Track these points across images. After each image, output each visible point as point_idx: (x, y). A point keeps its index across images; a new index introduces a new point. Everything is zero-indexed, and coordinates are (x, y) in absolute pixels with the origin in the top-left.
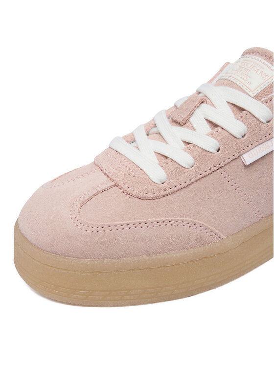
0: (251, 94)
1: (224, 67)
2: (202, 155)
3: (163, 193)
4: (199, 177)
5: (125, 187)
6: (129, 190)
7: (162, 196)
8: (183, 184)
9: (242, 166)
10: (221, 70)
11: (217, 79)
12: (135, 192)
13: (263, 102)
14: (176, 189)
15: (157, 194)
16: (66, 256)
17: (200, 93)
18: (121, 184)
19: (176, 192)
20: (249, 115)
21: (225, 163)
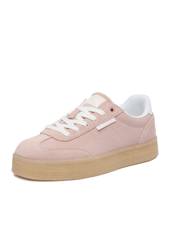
0: (96, 107)
1: (85, 100)
2: (81, 127)
3: (69, 139)
4: (81, 134)
5: (55, 138)
6: (57, 139)
7: (73, 139)
8: (76, 137)
9: (97, 131)
10: (84, 101)
11: (83, 104)
12: (59, 139)
13: (101, 109)
14: (74, 138)
15: (67, 140)
16: (38, 160)
17: (77, 109)
18: (54, 137)
19: (74, 139)
20: (96, 114)
21: (90, 130)
